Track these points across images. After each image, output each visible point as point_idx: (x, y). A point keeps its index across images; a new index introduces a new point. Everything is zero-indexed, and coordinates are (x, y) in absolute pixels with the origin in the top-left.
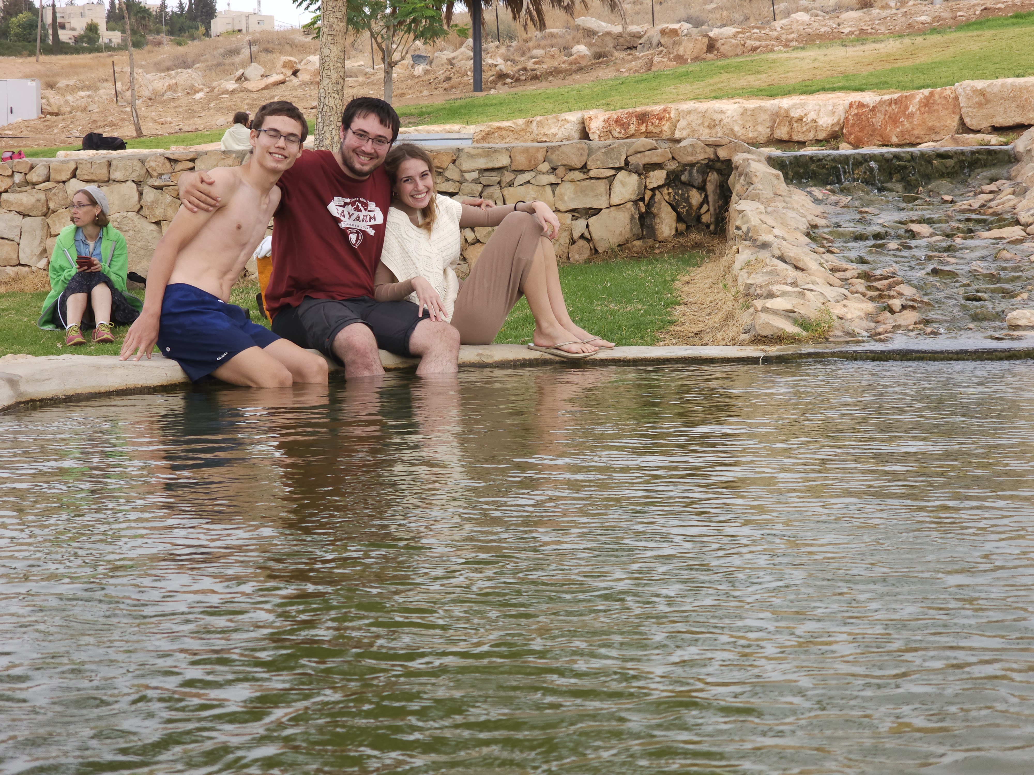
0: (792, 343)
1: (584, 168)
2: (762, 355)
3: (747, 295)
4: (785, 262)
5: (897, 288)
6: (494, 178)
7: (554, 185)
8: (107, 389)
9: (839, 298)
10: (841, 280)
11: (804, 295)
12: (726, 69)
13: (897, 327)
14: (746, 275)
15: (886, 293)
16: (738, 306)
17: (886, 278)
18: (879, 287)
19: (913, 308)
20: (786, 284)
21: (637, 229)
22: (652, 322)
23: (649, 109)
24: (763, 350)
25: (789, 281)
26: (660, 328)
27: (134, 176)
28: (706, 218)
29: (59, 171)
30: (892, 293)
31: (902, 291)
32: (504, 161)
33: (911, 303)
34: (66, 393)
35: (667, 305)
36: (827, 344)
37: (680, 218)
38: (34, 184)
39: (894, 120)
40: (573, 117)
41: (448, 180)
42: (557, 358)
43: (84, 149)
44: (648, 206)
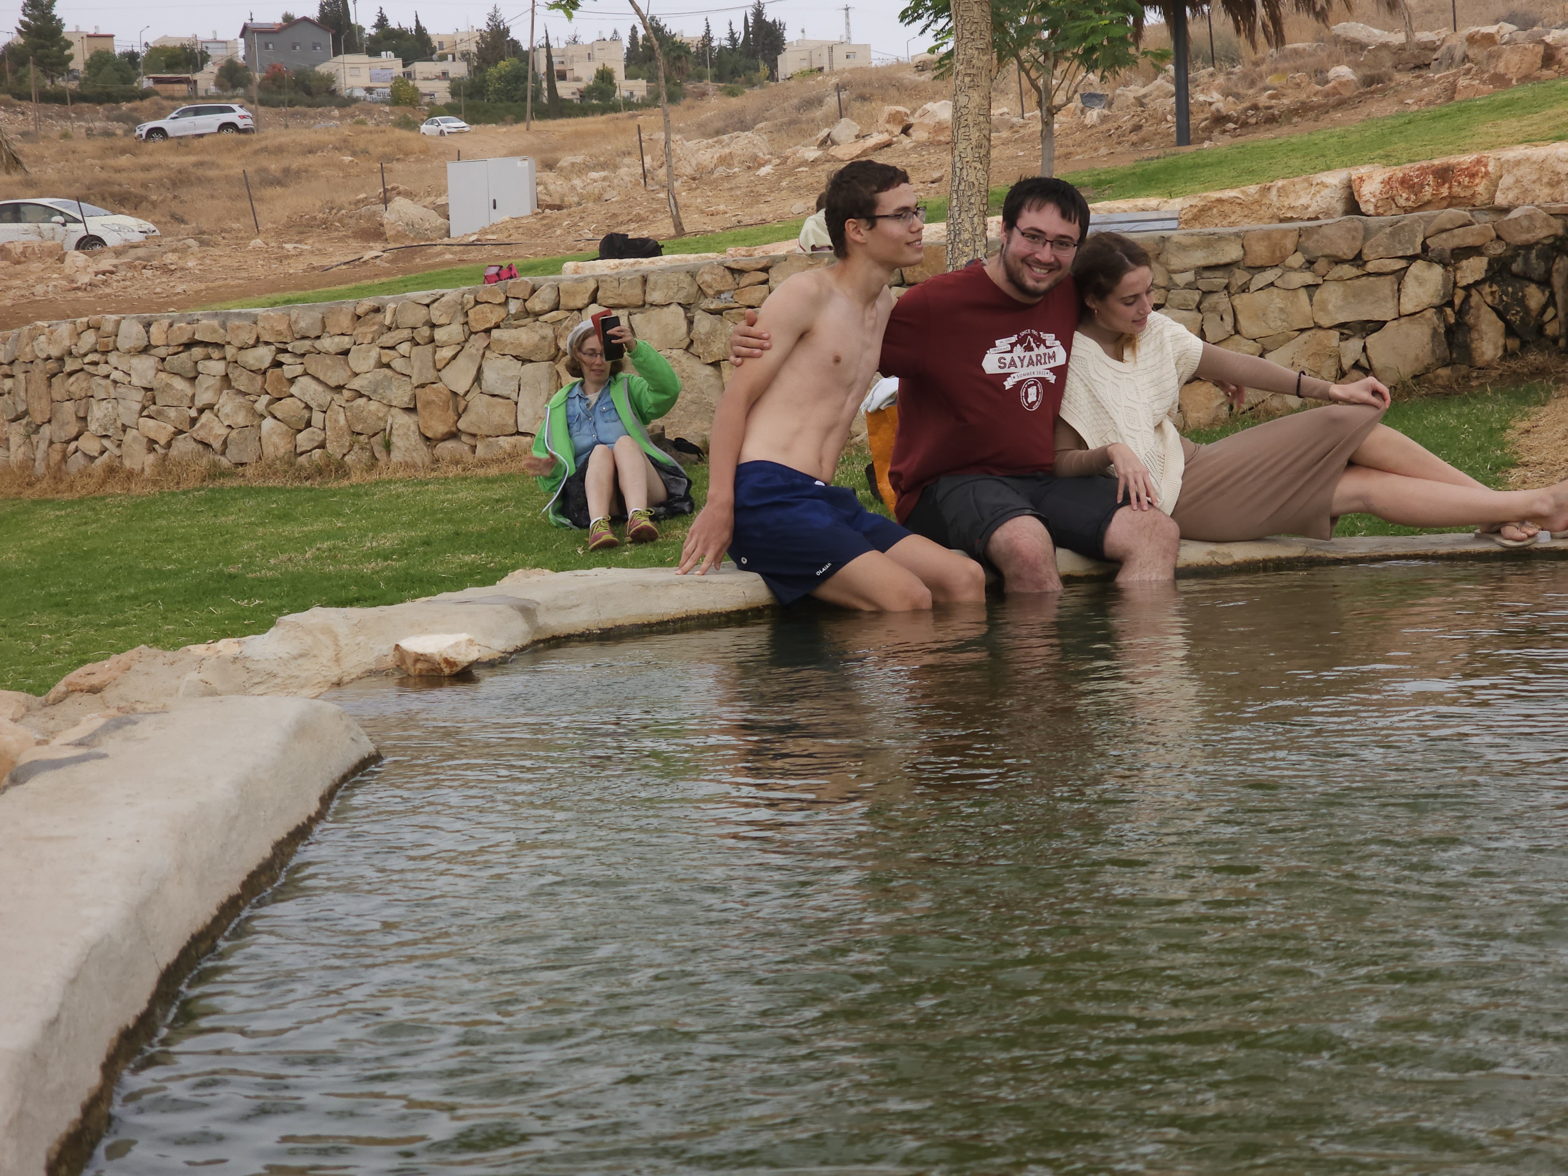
1: (1358, 260)
6: (1219, 280)
7: (1311, 288)
8: (660, 618)
21: (1443, 351)
23: (1453, 160)
27: (681, 297)
28: (1551, 329)
29: (572, 294)
32: (1233, 252)
34: (601, 626)
35: (1496, 468)
37: (1510, 331)
38: (537, 315)
40: (1335, 179)
43: (602, 258)
44: (1460, 313)
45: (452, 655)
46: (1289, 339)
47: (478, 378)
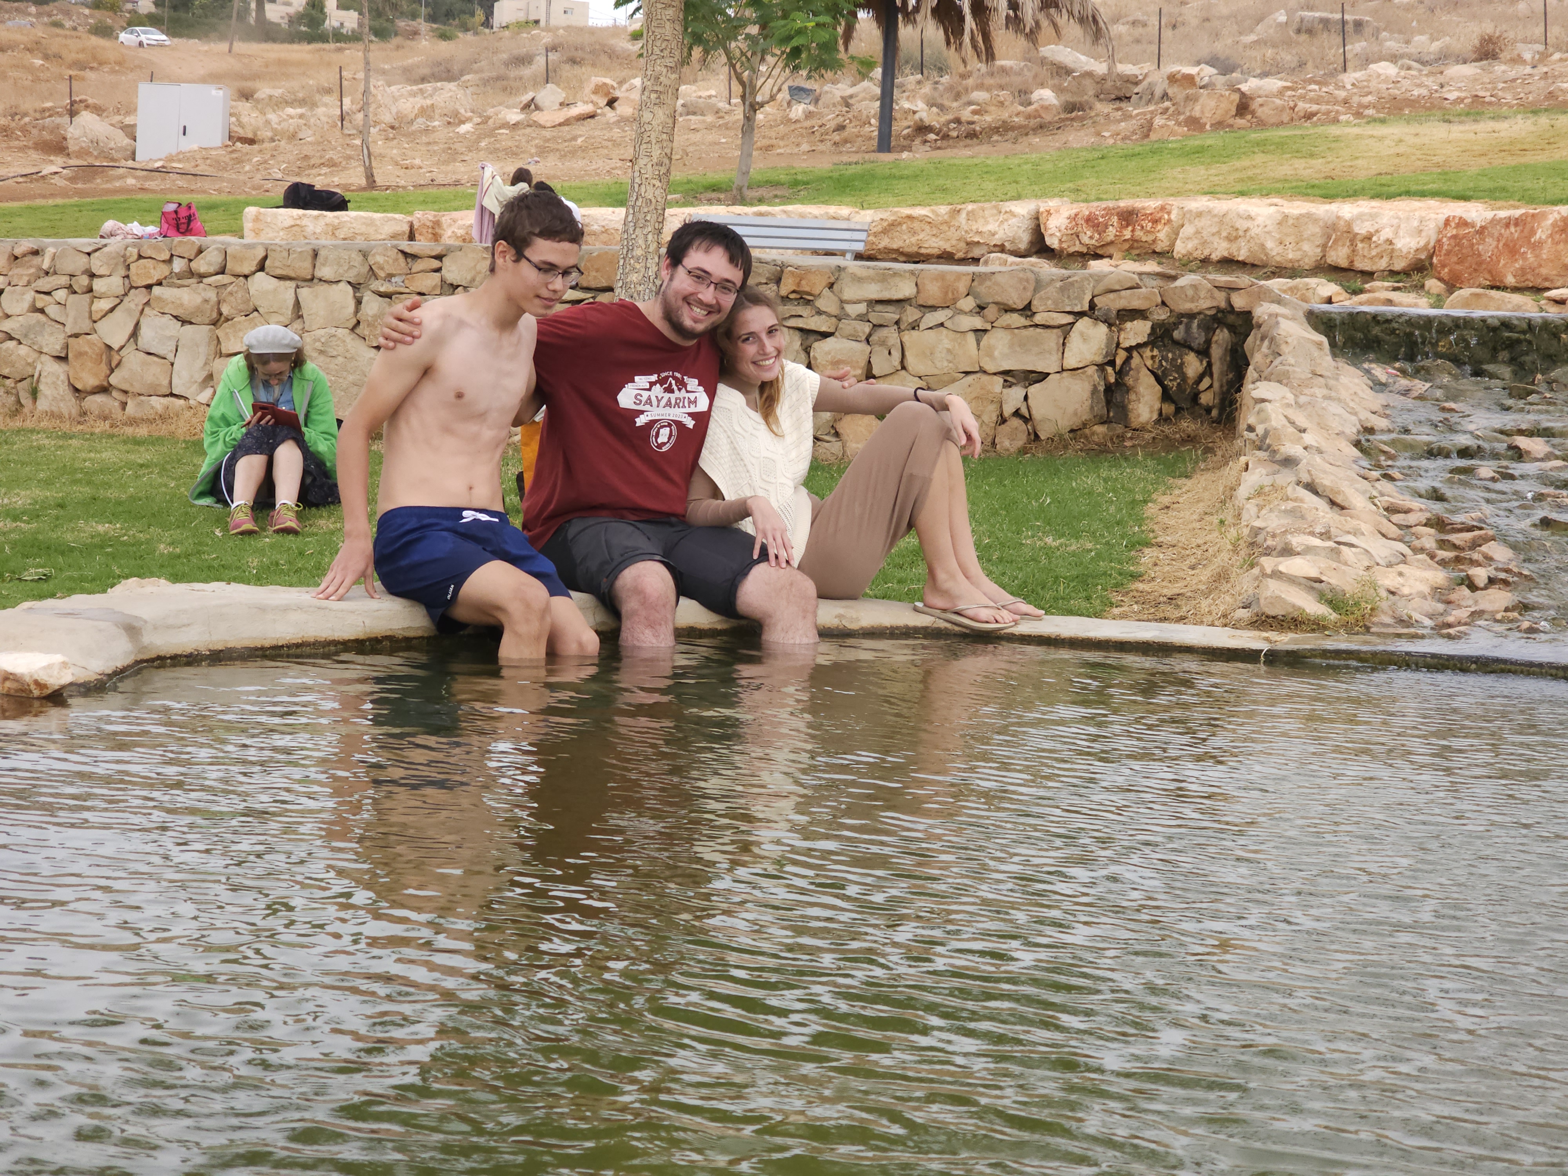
0: (1313, 630)
1: (1027, 310)
2: (1265, 647)
3: (1252, 544)
4: (1316, 493)
5: (1484, 548)
6: (890, 314)
7: (979, 333)
8: (274, 643)
9: (1393, 560)
10: (1400, 526)
11: (1339, 553)
12: (1262, 146)
13: (1477, 614)
14: (1255, 509)
15: (1467, 554)
16: (1238, 560)
17: (1470, 529)
18: (1457, 542)
19: (1505, 582)
20: (1312, 534)
21: (1101, 408)
22: (1105, 574)
23: (1138, 203)
24: (1267, 639)
25: (1318, 530)
26: (1117, 585)
27: (351, 276)
28: (1206, 398)
29: (240, 260)
30: (1476, 556)
31: (1491, 554)
32: (906, 289)
33: (1502, 575)
34: (211, 647)
35: (1131, 546)
36: (1368, 637)
37: (1166, 396)
38: (202, 276)
39: (1512, 250)
40: (1023, 209)
41: (819, 313)
42: (957, 628)
43: (285, 206)
44: (1120, 374)
45: (43, 677)
46: (954, 380)
47: (135, 334)
